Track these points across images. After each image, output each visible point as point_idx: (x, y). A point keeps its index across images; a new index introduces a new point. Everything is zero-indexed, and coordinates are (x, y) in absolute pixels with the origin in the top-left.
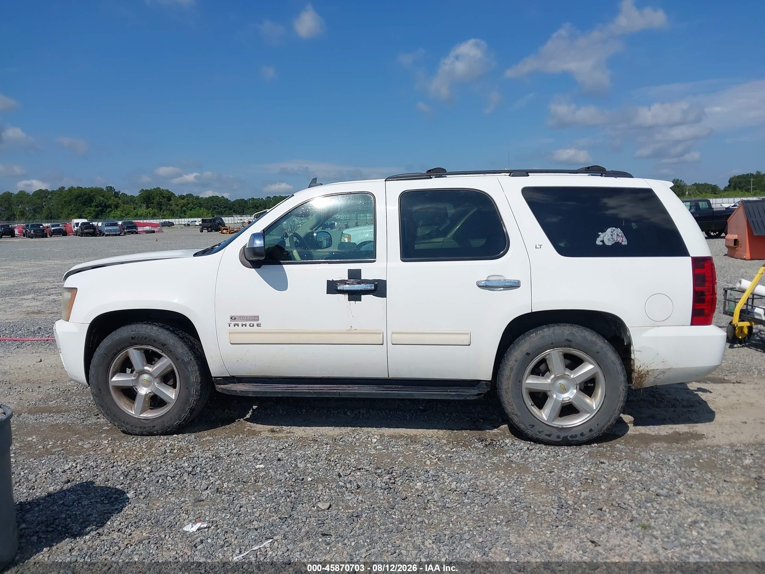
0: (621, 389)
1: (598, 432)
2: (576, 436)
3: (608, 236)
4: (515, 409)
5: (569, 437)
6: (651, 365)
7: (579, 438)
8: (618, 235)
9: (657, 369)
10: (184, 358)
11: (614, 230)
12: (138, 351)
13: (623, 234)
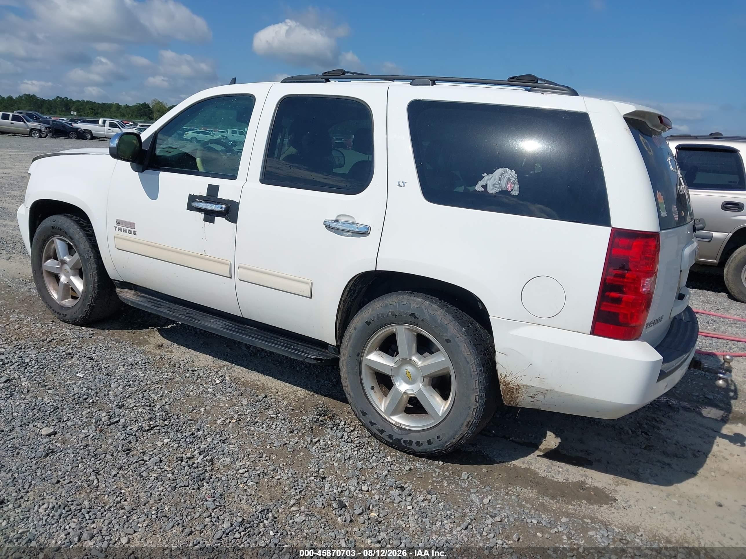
0: (473, 399)
1: (438, 446)
2: (411, 443)
3: (495, 179)
4: (349, 387)
5: (402, 441)
6: (521, 378)
7: (414, 446)
8: (509, 180)
9: (531, 387)
10: (85, 255)
11: (505, 172)
12: (63, 242)
13: (517, 180)
